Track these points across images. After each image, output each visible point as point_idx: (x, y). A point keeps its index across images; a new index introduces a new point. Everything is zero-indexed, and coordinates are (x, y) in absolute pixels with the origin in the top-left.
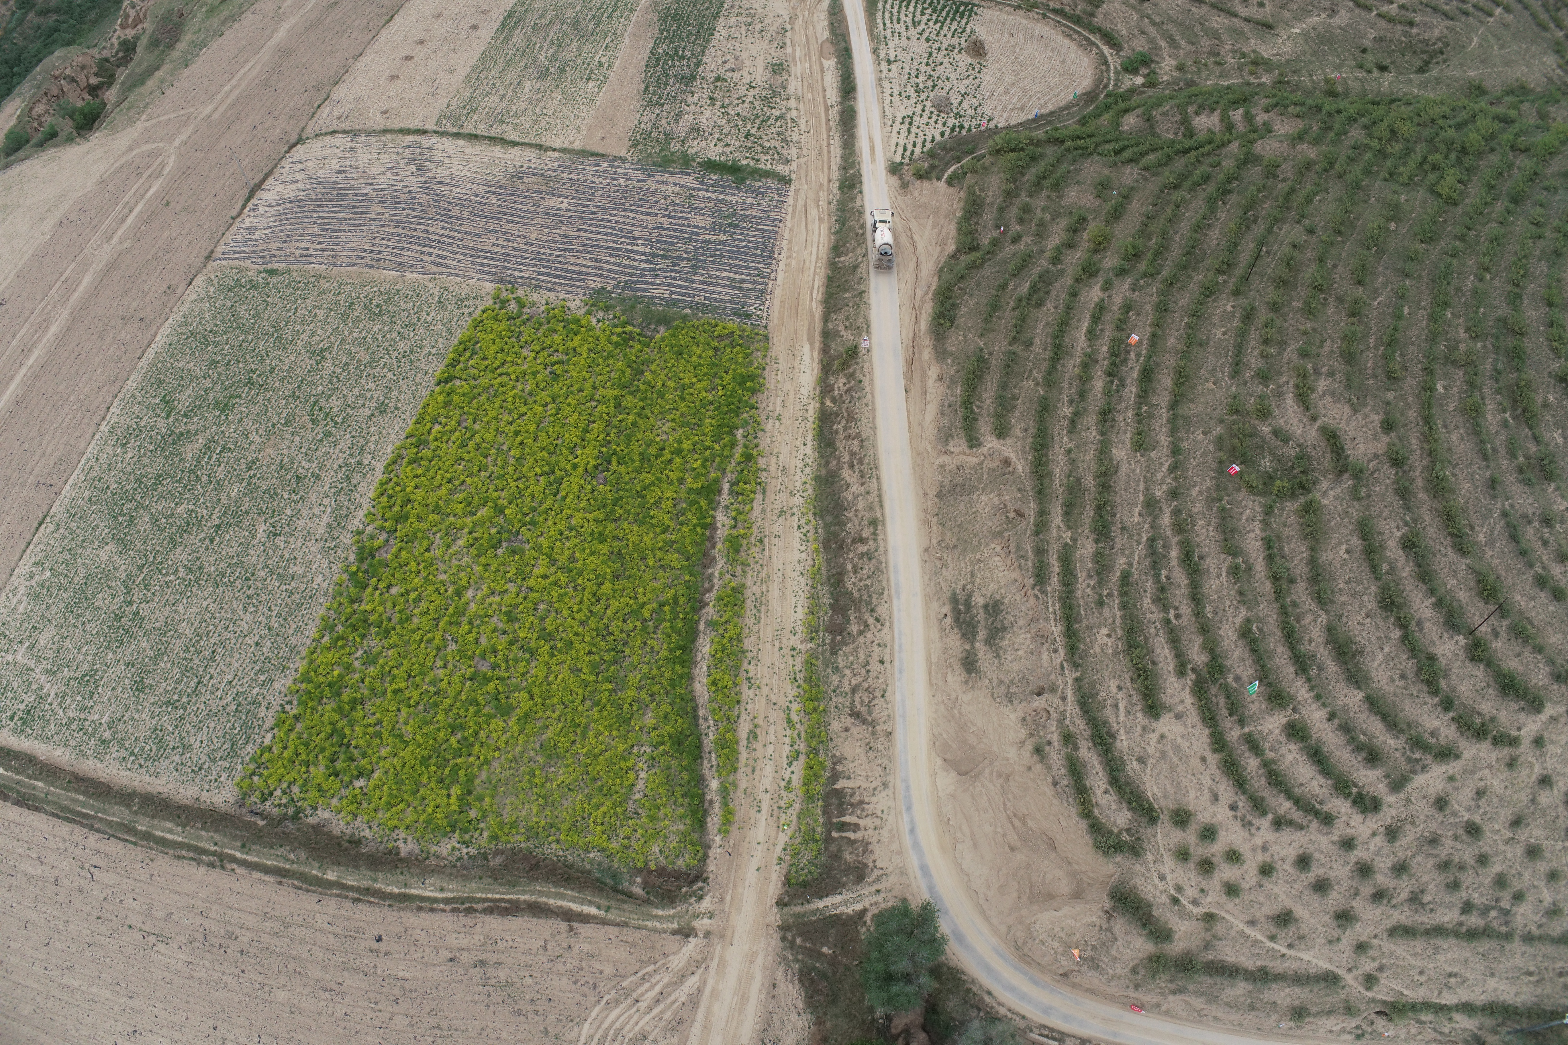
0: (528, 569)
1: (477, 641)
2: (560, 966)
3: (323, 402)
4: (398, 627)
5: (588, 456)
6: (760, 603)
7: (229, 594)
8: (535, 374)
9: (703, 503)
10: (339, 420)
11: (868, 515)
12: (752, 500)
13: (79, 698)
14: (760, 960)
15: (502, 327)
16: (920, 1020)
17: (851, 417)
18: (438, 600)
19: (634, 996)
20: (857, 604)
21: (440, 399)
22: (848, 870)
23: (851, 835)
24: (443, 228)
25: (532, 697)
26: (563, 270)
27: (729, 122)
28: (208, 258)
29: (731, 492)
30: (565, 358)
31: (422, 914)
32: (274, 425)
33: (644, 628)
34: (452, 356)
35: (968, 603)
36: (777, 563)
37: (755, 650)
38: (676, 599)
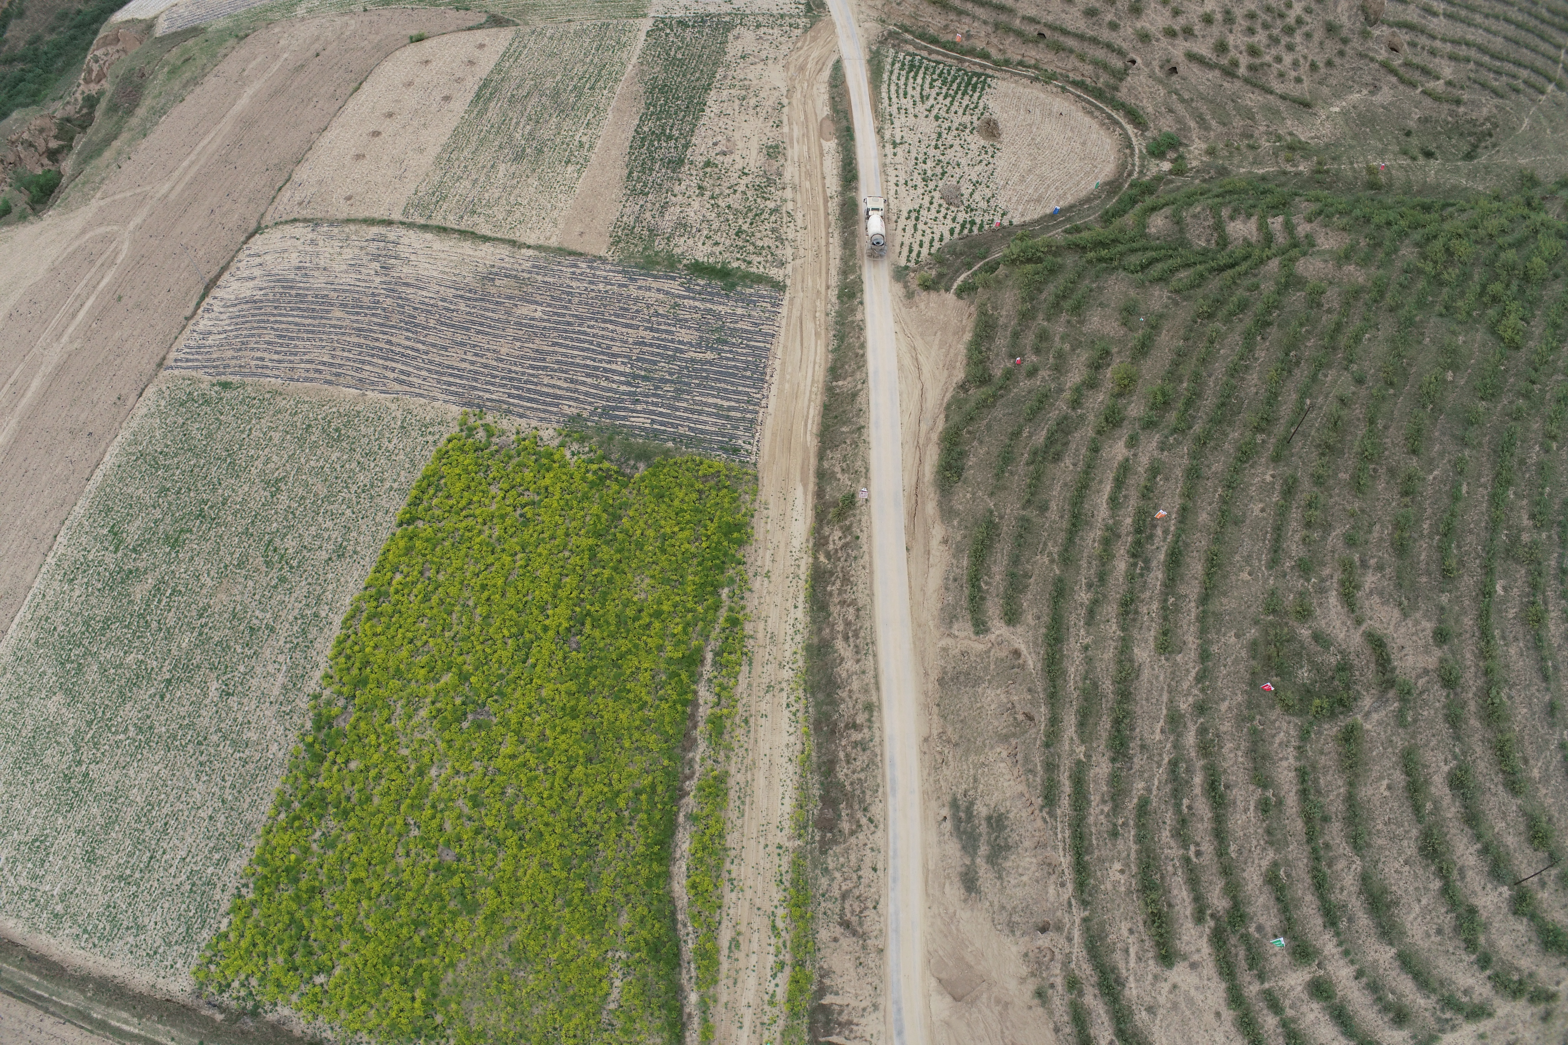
0: (495, 747)
1: (441, 829)
3: (277, 542)
4: (358, 808)
5: (559, 617)
6: (745, 794)
7: (180, 760)
8: (503, 517)
9: (684, 676)
10: (295, 563)
11: (862, 698)
12: (738, 673)
13: (30, 865)
15: (467, 459)
17: (847, 580)
18: (399, 780)
20: (849, 798)
21: (402, 544)
24: (408, 338)
25: (499, 894)
26: (536, 392)
27: (719, 215)
28: (160, 365)
29: (714, 663)
30: (537, 498)
32: (226, 567)
33: (620, 819)
34: (414, 493)
35: (969, 810)
36: (764, 747)
37: (738, 847)
38: (653, 787)
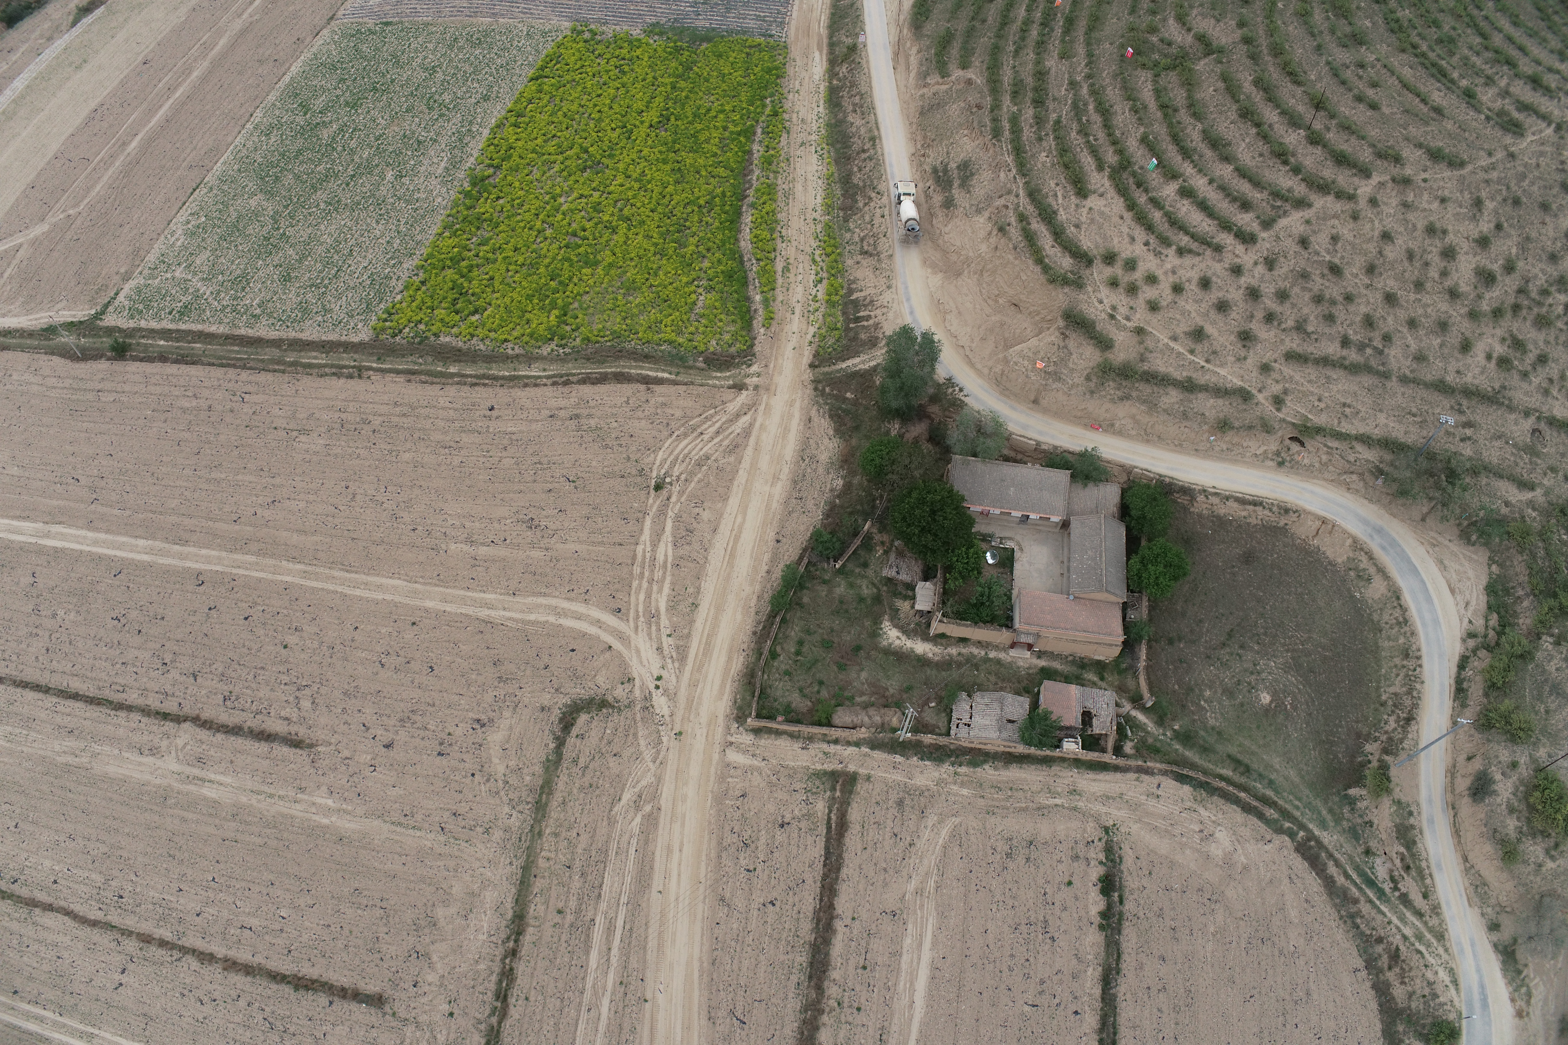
0: (608, 182)
1: (569, 224)
2: (639, 414)
4: (505, 222)
5: (652, 116)
6: (788, 195)
9: (742, 140)
11: (868, 136)
12: (780, 137)
13: (232, 293)
14: (798, 404)
15: (580, 46)
16: (926, 436)
17: (853, 85)
18: (538, 203)
19: (699, 431)
20: (862, 189)
21: (533, 89)
22: (863, 344)
23: (865, 323)
25: (615, 254)
29: (763, 133)
30: (630, 62)
31: (527, 389)
32: (397, 113)
33: (700, 211)
35: (946, 171)
36: (799, 172)
37: (786, 220)
38: (724, 194)
